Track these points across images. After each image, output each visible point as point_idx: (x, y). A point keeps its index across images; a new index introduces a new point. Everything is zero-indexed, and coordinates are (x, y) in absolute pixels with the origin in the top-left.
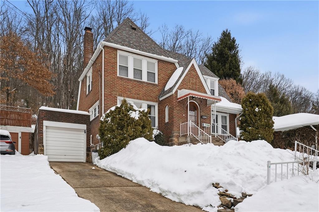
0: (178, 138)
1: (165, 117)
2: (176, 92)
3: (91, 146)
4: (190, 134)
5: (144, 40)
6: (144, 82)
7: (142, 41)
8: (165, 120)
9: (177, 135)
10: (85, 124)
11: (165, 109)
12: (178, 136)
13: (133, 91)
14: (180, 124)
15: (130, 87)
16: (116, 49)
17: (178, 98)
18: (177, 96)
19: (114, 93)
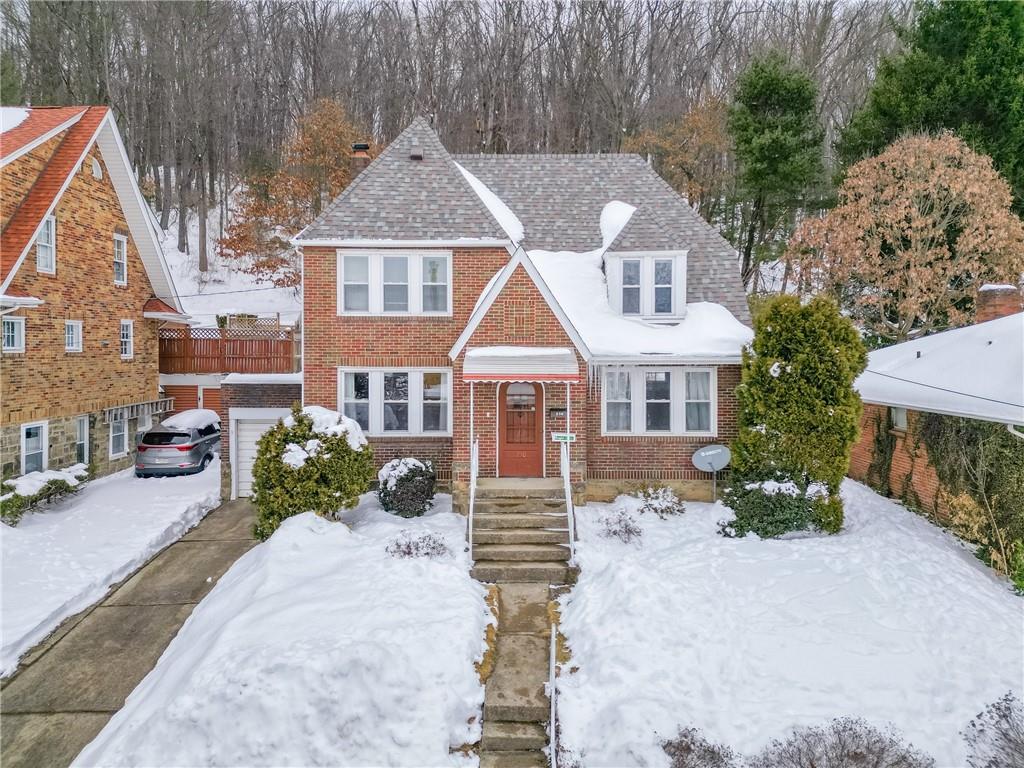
6: (413, 319)
9: (465, 474)
13: (381, 347)
15: (370, 338)
16: (332, 249)
19: (329, 359)
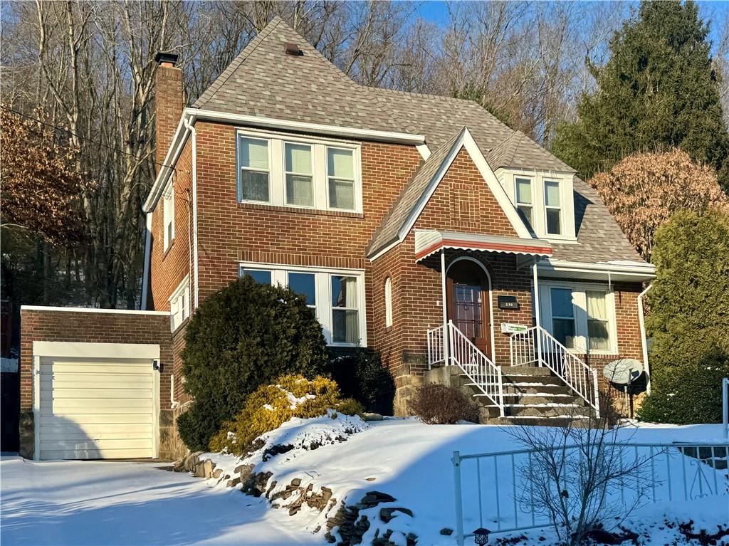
0: (422, 374)
1: (385, 311)
2: (410, 236)
3: (172, 407)
4: (450, 361)
5: (320, 85)
6: (318, 213)
7: (314, 88)
8: (385, 322)
9: (417, 366)
10: (157, 343)
11: (384, 287)
12: (420, 366)
13: (286, 241)
14: (426, 332)
15: (275, 230)
17: (416, 252)
18: (414, 247)
19: (228, 250)
